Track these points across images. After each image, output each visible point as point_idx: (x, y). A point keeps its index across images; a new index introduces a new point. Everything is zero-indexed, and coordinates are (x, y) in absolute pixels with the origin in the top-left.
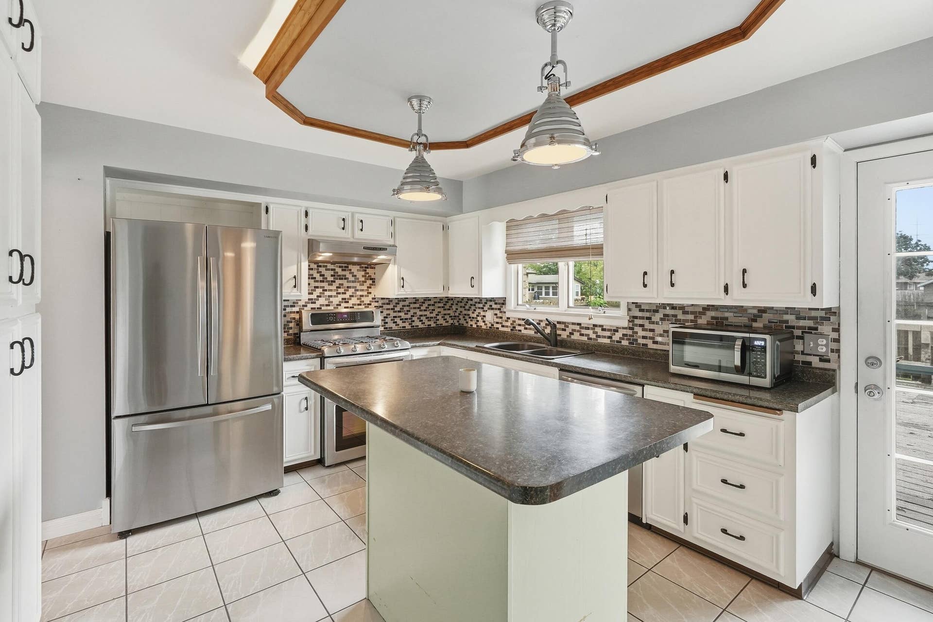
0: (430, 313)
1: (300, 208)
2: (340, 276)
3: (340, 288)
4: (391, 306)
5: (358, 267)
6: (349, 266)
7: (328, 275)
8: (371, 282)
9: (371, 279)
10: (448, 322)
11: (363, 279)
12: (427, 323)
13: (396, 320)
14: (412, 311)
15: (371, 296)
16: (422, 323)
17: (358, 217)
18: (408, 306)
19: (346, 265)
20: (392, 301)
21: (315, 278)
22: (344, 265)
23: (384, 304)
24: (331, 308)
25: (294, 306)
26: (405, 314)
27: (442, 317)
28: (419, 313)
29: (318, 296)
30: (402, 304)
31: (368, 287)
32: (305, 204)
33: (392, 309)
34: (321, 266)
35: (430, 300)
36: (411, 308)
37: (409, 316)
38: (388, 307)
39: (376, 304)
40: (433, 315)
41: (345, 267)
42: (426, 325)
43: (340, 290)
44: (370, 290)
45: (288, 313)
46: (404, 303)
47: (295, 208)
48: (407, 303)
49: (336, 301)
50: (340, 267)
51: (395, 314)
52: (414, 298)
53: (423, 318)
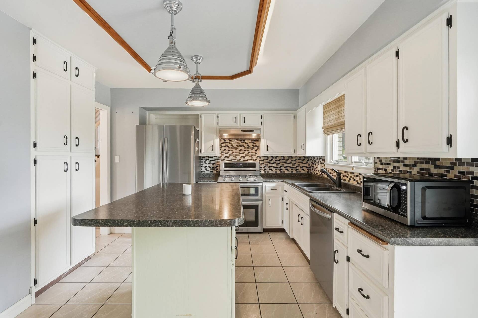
0: (293, 165)
1: (215, 114)
2: (240, 145)
3: (240, 151)
4: (268, 161)
5: (250, 141)
6: (245, 140)
7: (235, 145)
8: (257, 148)
9: (257, 147)
10: (305, 171)
11: (253, 147)
12: (290, 171)
13: (271, 168)
14: (281, 164)
15: (257, 155)
16: (287, 171)
17: (242, 116)
18: (278, 161)
19: (244, 140)
20: (269, 158)
21: (228, 146)
22: (243, 140)
23: (264, 159)
24: (236, 160)
25: (219, 159)
26: (277, 165)
27: (301, 168)
28: (285, 165)
29: (230, 155)
30: (274, 160)
31: (255, 151)
32: (217, 113)
33: (269, 162)
34: (231, 141)
35: (293, 158)
36: (280, 162)
37: (279, 166)
38: (267, 161)
39: (260, 159)
40: (295, 166)
41: (243, 141)
42: (290, 172)
43: (241, 152)
44: (256, 152)
45: (216, 162)
46: (276, 159)
47: (213, 115)
48: (278, 159)
49: (238, 157)
50: (241, 141)
51: (271, 165)
52: (282, 157)
53: (288, 168)
